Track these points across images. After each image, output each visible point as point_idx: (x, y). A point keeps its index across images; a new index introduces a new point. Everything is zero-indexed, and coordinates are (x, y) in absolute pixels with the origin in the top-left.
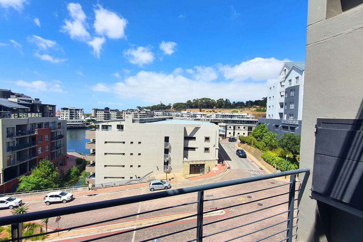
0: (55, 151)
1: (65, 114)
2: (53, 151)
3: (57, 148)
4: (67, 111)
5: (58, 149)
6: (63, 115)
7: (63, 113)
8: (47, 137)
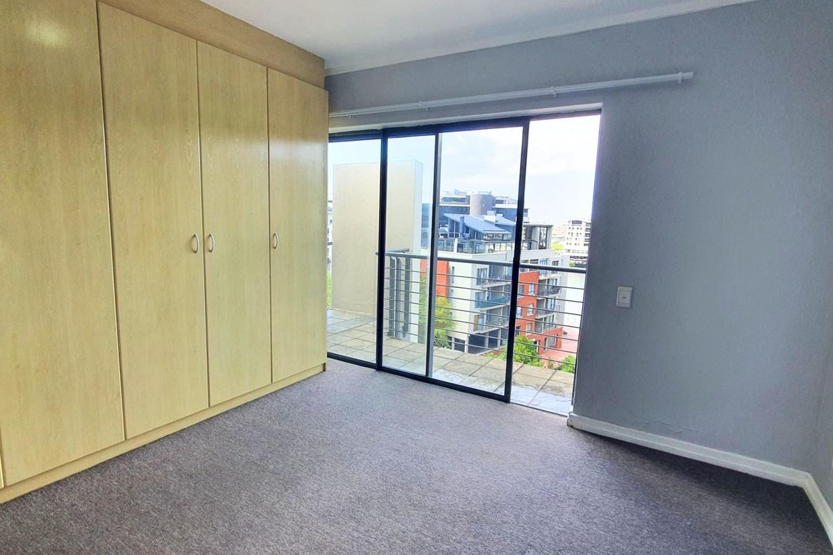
0: (544, 316)
1: (575, 235)
2: (539, 317)
3: (547, 312)
4: (580, 227)
5: (549, 315)
6: (570, 236)
7: (571, 231)
8: (531, 288)
